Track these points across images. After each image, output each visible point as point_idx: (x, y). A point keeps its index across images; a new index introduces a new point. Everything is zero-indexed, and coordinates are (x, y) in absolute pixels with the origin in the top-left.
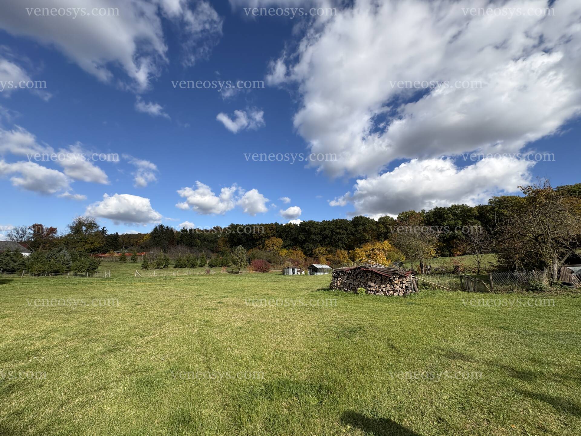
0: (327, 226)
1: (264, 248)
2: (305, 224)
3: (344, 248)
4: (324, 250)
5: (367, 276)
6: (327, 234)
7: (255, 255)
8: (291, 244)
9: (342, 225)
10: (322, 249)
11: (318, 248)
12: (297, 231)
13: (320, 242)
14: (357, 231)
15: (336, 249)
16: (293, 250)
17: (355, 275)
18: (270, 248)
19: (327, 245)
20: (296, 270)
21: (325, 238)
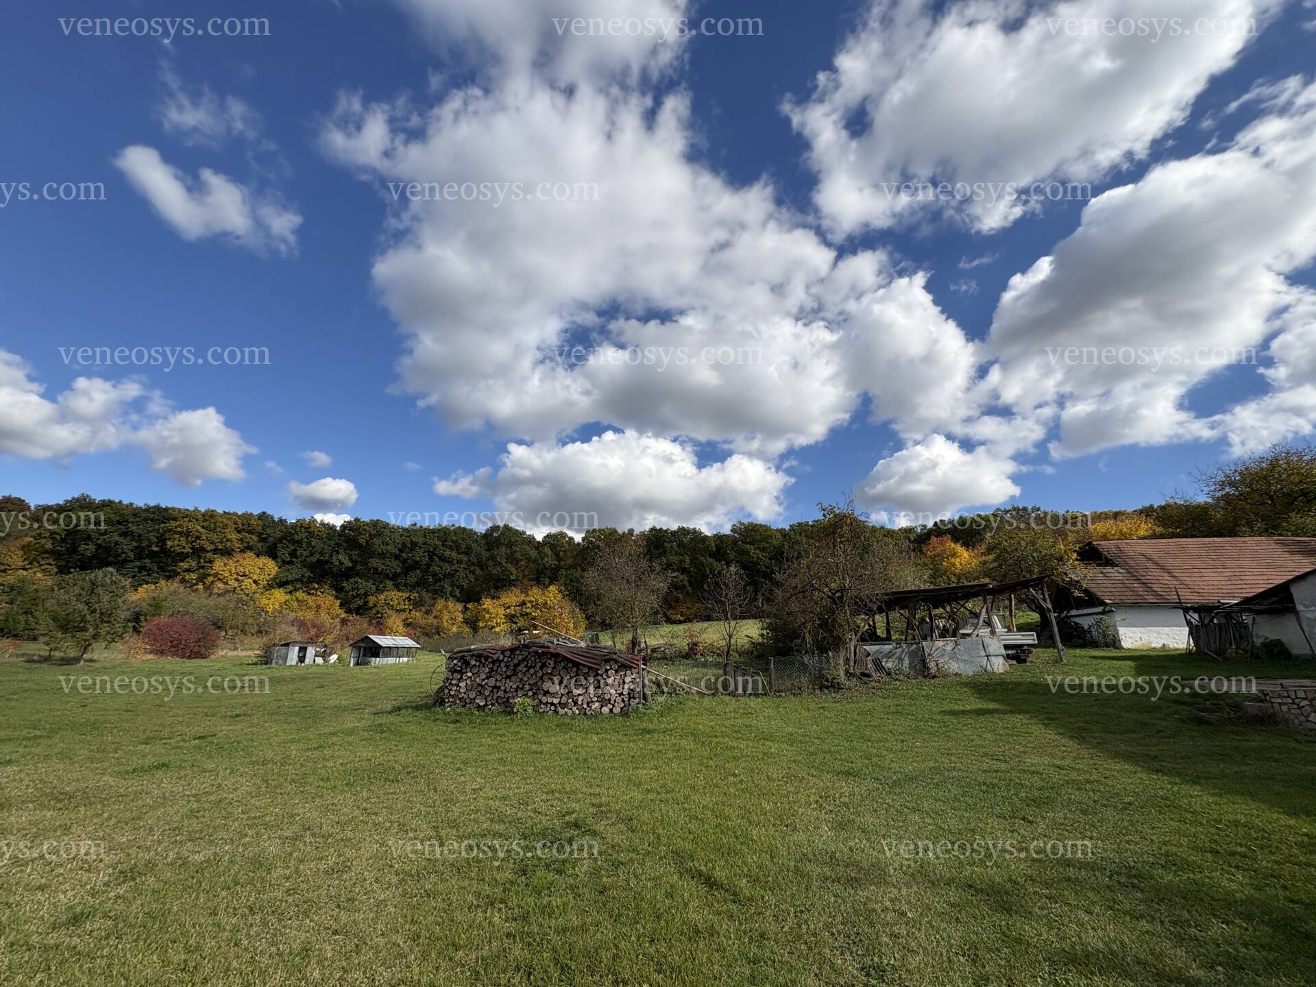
0: (421, 540)
1: (204, 583)
2: (360, 527)
3: (455, 596)
4: (401, 600)
5: (543, 666)
6: (418, 559)
7: (164, 603)
8: (303, 576)
9: (460, 541)
10: (395, 596)
11: (386, 593)
12: (332, 543)
13: (394, 577)
14: (493, 558)
15: (435, 599)
16: (309, 594)
17: (512, 664)
18: (226, 583)
19: (413, 587)
20: (311, 651)
21: (409, 568)
